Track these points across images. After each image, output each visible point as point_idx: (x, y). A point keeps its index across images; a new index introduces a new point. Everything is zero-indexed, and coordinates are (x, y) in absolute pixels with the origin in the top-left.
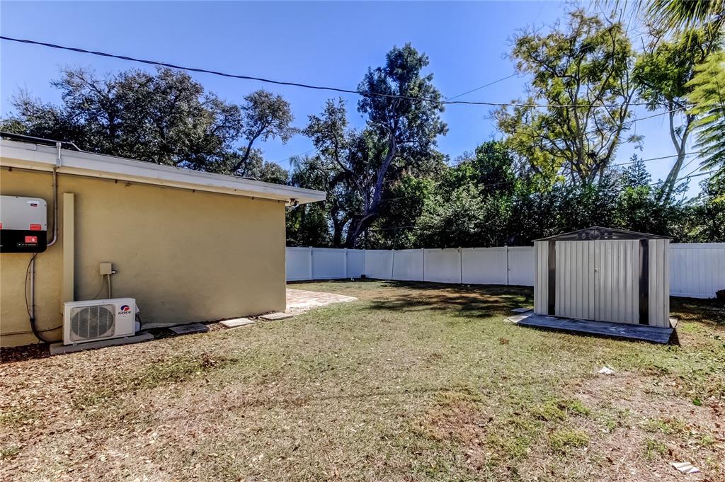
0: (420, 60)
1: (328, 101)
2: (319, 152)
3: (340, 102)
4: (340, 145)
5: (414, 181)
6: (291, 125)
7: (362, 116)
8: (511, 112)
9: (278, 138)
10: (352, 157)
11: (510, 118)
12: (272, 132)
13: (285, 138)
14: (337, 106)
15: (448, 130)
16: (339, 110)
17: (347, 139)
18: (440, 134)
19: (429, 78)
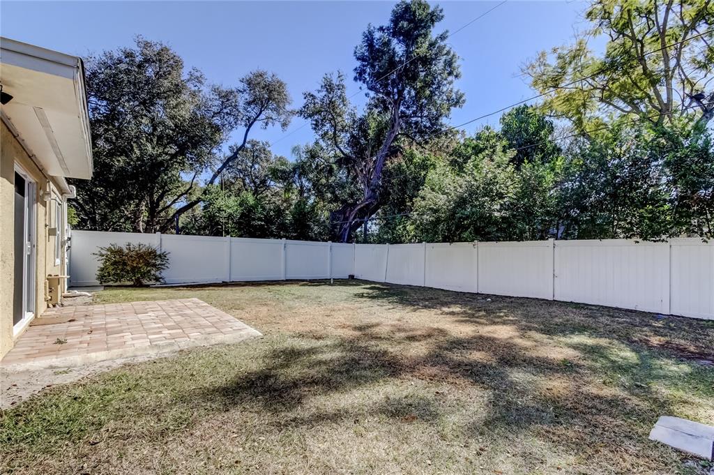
0: (432, 14)
1: (325, 76)
2: (318, 137)
3: (339, 77)
4: (339, 127)
5: (418, 157)
6: (288, 108)
7: (360, 88)
8: (553, 61)
9: (278, 125)
10: (354, 141)
11: (550, 69)
12: (271, 118)
13: (284, 125)
14: (335, 81)
15: (464, 101)
16: (338, 86)
17: (346, 120)
18: (455, 106)
19: (443, 37)
